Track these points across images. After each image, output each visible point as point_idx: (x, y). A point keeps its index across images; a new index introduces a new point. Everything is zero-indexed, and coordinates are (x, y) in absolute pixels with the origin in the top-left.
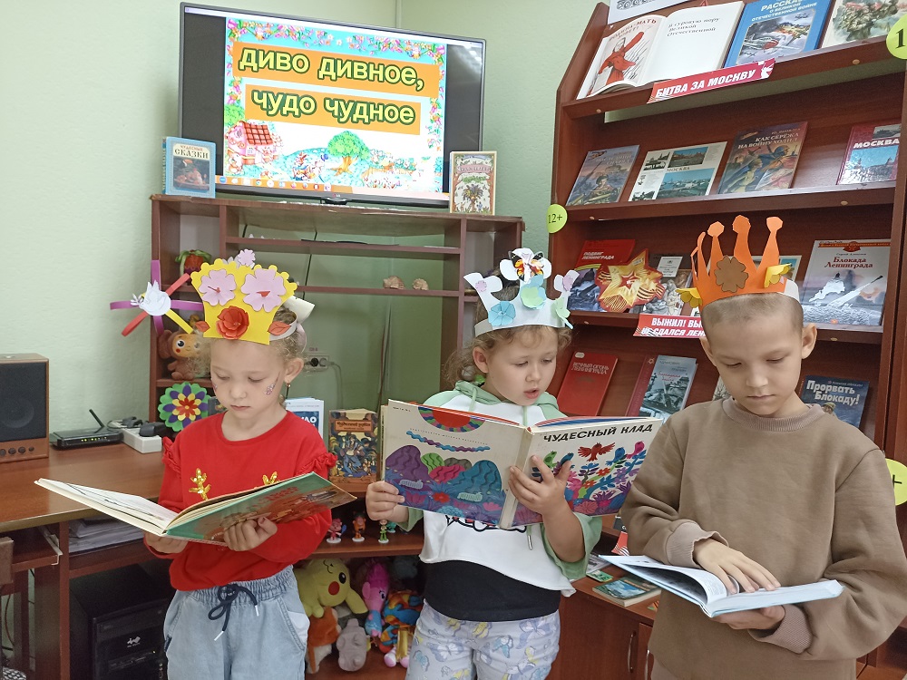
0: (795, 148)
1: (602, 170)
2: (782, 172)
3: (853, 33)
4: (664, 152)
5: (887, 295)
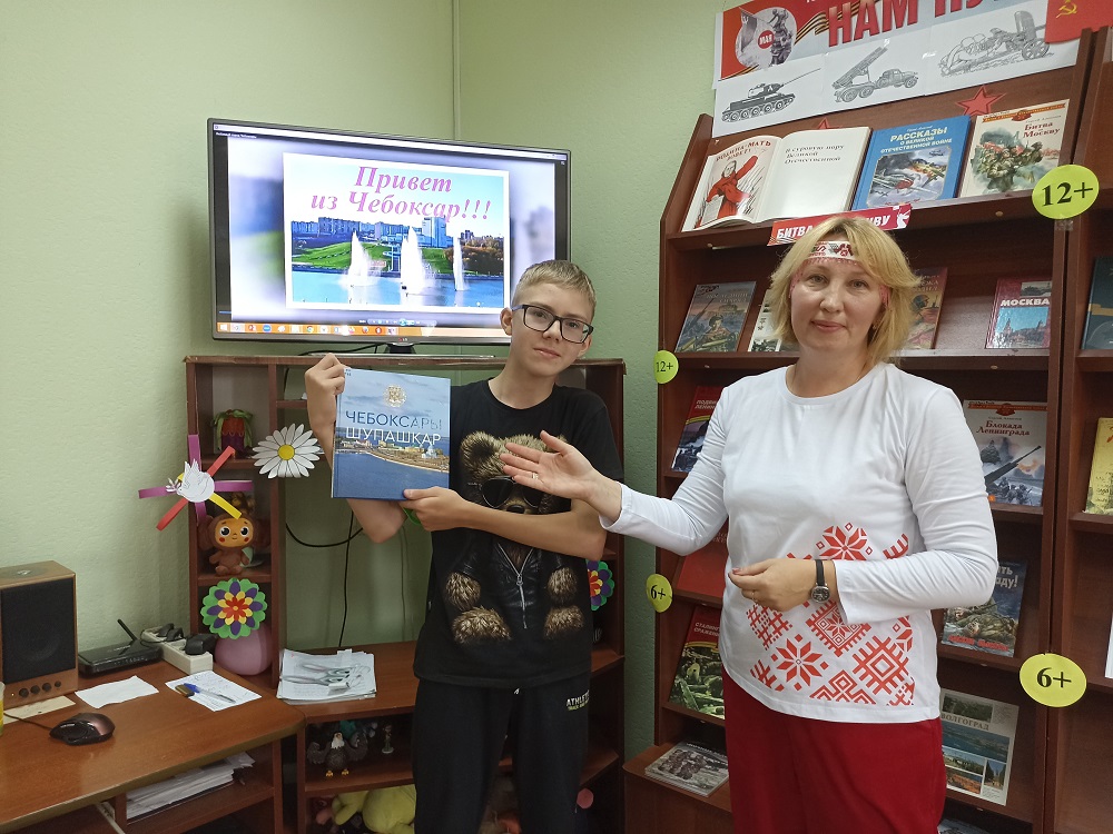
0: (935, 299)
3: (994, 181)
5: (1046, 469)
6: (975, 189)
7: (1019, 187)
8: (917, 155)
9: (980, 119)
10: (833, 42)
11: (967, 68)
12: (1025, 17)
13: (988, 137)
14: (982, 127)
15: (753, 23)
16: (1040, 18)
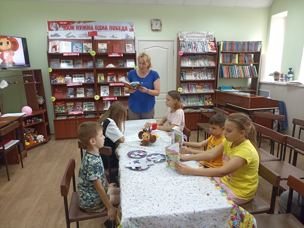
0: (82, 62)
1: (54, 62)
2: (81, 65)
3: (86, 51)
4: (64, 60)
5: (94, 79)
6: (85, 52)
7: (89, 52)
8: (78, 47)
9: (83, 43)
10: (64, 29)
11: (81, 37)
12: (86, 33)
13: (85, 46)
14: (84, 44)
15: (52, 24)
16: (87, 34)
